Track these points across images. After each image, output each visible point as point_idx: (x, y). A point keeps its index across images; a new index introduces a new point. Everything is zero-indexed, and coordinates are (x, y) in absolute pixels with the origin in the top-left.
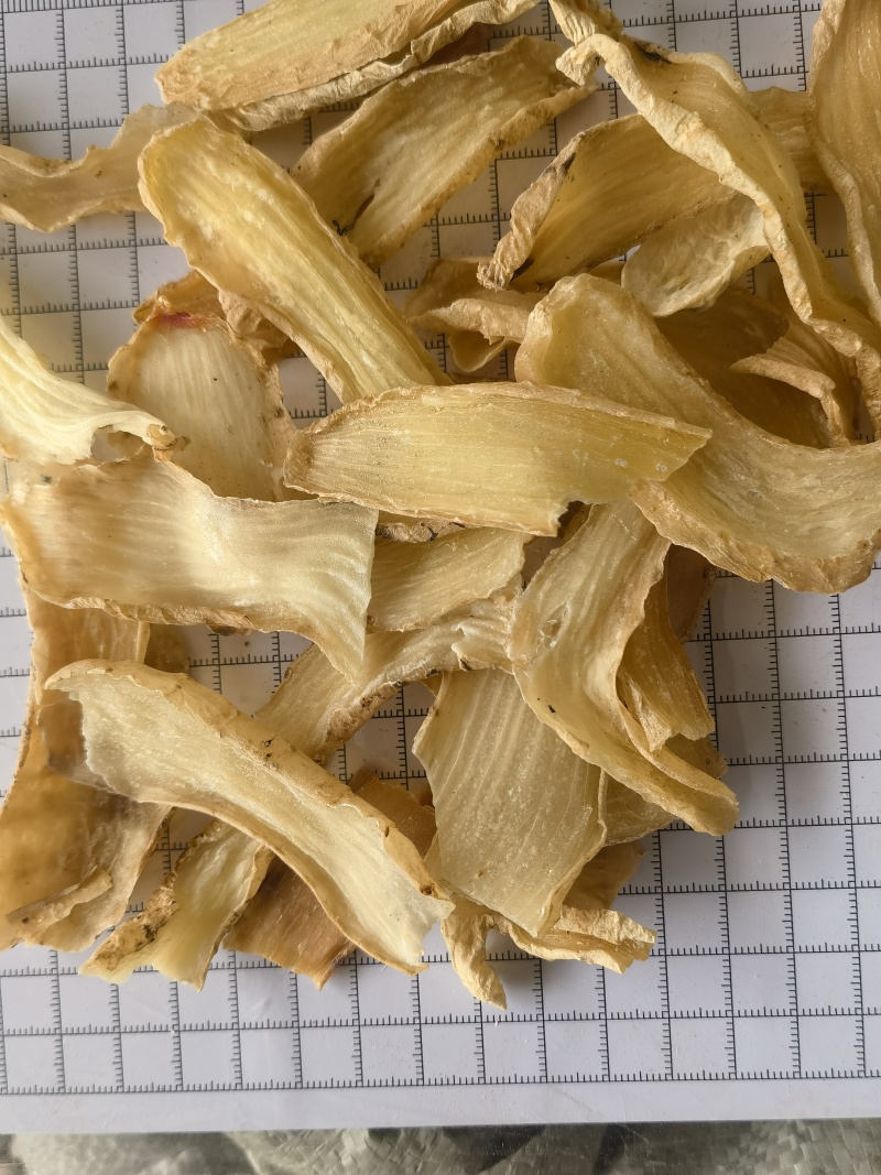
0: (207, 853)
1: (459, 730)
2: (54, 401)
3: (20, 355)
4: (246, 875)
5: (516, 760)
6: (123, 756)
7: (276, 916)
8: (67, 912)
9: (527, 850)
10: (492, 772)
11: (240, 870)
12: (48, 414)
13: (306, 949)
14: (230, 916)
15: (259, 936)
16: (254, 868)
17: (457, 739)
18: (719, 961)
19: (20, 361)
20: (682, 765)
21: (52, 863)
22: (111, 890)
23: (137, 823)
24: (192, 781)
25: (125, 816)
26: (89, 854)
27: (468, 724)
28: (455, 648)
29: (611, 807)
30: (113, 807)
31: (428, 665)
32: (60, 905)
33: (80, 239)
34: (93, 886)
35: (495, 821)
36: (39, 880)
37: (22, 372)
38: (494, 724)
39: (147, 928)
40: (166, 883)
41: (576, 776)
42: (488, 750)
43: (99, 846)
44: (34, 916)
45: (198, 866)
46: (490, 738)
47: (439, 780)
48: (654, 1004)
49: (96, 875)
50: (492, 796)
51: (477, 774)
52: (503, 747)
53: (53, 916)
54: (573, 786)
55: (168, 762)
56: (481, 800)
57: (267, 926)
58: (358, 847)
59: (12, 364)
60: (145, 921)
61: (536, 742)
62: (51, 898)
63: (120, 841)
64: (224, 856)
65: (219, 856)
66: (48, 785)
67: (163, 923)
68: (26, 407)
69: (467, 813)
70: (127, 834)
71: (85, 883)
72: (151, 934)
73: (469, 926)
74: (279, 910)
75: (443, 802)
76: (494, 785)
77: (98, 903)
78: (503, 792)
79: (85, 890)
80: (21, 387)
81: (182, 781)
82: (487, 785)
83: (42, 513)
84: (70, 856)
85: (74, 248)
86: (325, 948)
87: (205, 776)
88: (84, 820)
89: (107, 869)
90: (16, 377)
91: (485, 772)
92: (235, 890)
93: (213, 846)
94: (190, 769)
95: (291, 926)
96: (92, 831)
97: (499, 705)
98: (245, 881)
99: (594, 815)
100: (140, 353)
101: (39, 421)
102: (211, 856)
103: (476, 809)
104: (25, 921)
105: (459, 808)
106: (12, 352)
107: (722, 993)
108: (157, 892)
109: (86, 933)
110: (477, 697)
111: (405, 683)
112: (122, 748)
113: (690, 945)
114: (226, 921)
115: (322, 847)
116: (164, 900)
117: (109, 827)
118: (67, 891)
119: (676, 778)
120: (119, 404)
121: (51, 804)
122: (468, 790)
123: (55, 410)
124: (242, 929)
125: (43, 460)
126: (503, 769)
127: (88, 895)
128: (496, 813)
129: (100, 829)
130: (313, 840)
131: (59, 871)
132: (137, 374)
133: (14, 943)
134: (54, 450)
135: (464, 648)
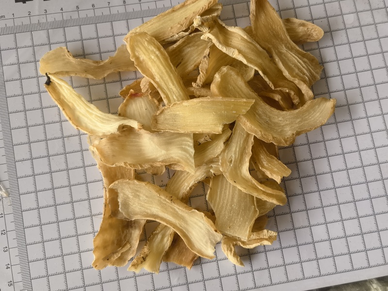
0: (156, 236)
1: (217, 192)
2: (103, 119)
3: (92, 108)
4: (167, 240)
5: (233, 198)
6: (129, 206)
7: (177, 250)
8: (120, 255)
9: (240, 219)
10: (227, 201)
11: (166, 239)
12: (103, 123)
13: (185, 259)
14: (164, 252)
15: (172, 257)
16: (170, 238)
17: (217, 195)
18: (295, 248)
19: (92, 110)
20: (270, 189)
21: (113, 243)
22: (131, 247)
23: (135, 228)
24: (149, 211)
25: (132, 227)
26: (123, 239)
27: (219, 191)
28: (211, 170)
29: (258, 206)
30: (128, 225)
31: (205, 176)
32: (117, 254)
33: (106, 81)
34: (126, 247)
35: (231, 213)
36: (110, 249)
37: (93, 112)
38: (225, 190)
39: (143, 257)
40: (146, 245)
41: (248, 199)
42: (225, 196)
43: (126, 236)
44: (110, 258)
45: (154, 240)
46: (225, 193)
47: (214, 206)
48: (281, 262)
49: (126, 244)
50: (229, 207)
51: (224, 203)
52: (229, 195)
53: (116, 257)
54: (248, 202)
55: (142, 207)
56: (226, 208)
57: (174, 254)
58: (195, 223)
59: (90, 111)
60: (142, 256)
61: (237, 192)
62: (114, 252)
63: (131, 234)
64: (161, 236)
65: (160, 236)
66: (110, 221)
67: (147, 256)
68: (96, 122)
69: (223, 213)
70: (133, 232)
71: (123, 247)
72: (144, 259)
73: (230, 246)
74: (177, 249)
75: (216, 211)
76: (228, 205)
77: (127, 252)
78: (231, 206)
79: (123, 248)
80: (94, 116)
81: (145, 212)
82: (227, 205)
83: (105, 144)
84: (118, 240)
85: (105, 83)
86: (190, 258)
87: (153, 209)
88: (121, 229)
89: (129, 242)
90: (91, 114)
91: (225, 202)
92: (165, 245)
93: (157, 234)
94: (148, 208)
95: (181, 253)
96: (123, 232)
97: (226, 184)
98: (167, 242)
99: (255, 208)
100: (126, 105)
101: (99, 124)
102: (157, 237)
103: (225, 211)
104: (108, 259)
105: (221, 212)
106: (89, 108)
107: (298, 257)
108: (144, 248)
109: (125, 261)
110: (220, 184)
111: (200, 182)
112: (129, 204)
113: (287, 245)
114: (163, 254)
115: (185, 225)
116: (146, 250)
117: (128, 231)
118: (118, 250)
119: (269, 192)
120: (122, 118)
121: (111, 226)
122: (222, 207)
123: (104, 121)
124: (167, 256)
125: (101, 134)
126: (230, 200)
127: (124, 250)
128: (231, 211)
129: (125, 232)
130: (183, 224)
131: (115, 245)
132: (125, 111)
133: (105, 266)
134: (104, 131)
135: (214, 170)
